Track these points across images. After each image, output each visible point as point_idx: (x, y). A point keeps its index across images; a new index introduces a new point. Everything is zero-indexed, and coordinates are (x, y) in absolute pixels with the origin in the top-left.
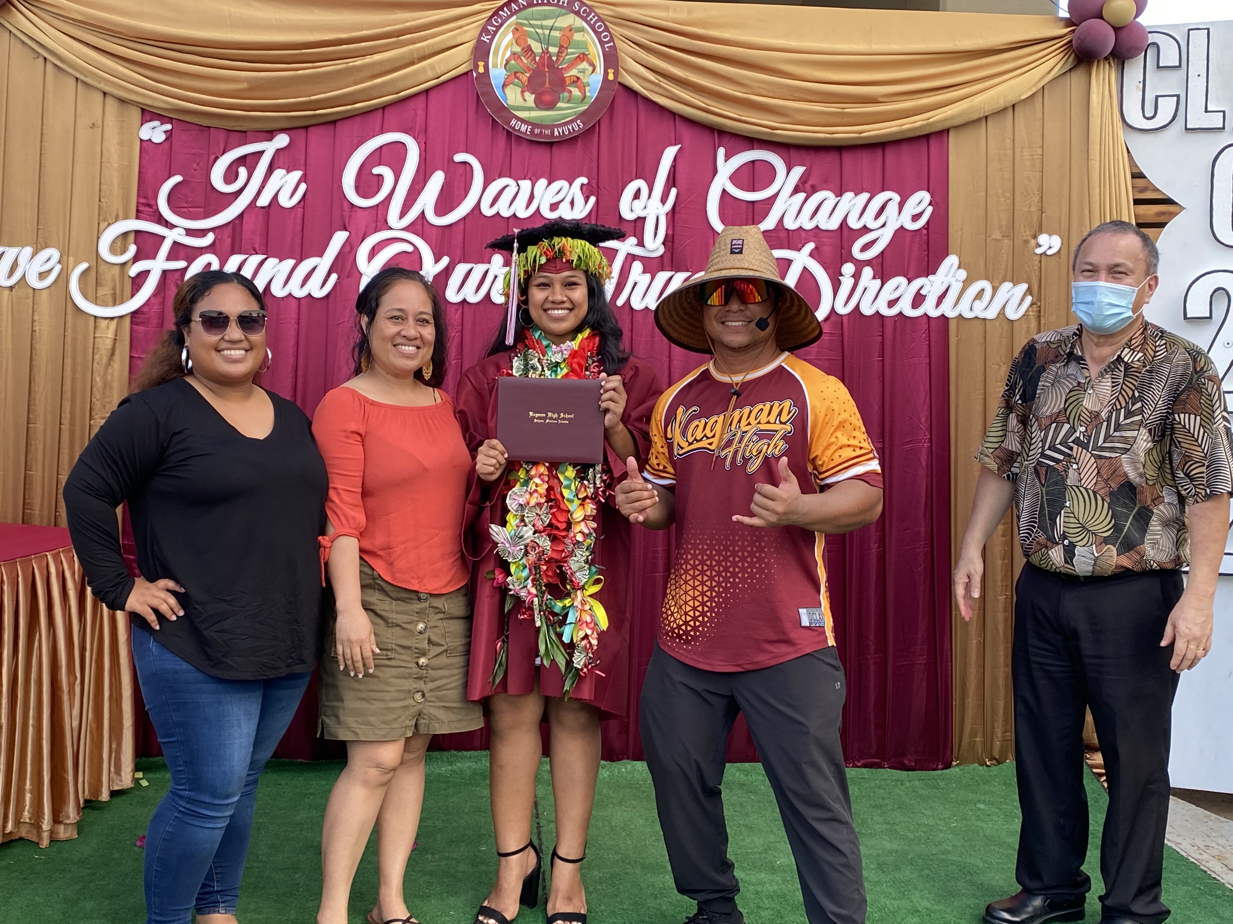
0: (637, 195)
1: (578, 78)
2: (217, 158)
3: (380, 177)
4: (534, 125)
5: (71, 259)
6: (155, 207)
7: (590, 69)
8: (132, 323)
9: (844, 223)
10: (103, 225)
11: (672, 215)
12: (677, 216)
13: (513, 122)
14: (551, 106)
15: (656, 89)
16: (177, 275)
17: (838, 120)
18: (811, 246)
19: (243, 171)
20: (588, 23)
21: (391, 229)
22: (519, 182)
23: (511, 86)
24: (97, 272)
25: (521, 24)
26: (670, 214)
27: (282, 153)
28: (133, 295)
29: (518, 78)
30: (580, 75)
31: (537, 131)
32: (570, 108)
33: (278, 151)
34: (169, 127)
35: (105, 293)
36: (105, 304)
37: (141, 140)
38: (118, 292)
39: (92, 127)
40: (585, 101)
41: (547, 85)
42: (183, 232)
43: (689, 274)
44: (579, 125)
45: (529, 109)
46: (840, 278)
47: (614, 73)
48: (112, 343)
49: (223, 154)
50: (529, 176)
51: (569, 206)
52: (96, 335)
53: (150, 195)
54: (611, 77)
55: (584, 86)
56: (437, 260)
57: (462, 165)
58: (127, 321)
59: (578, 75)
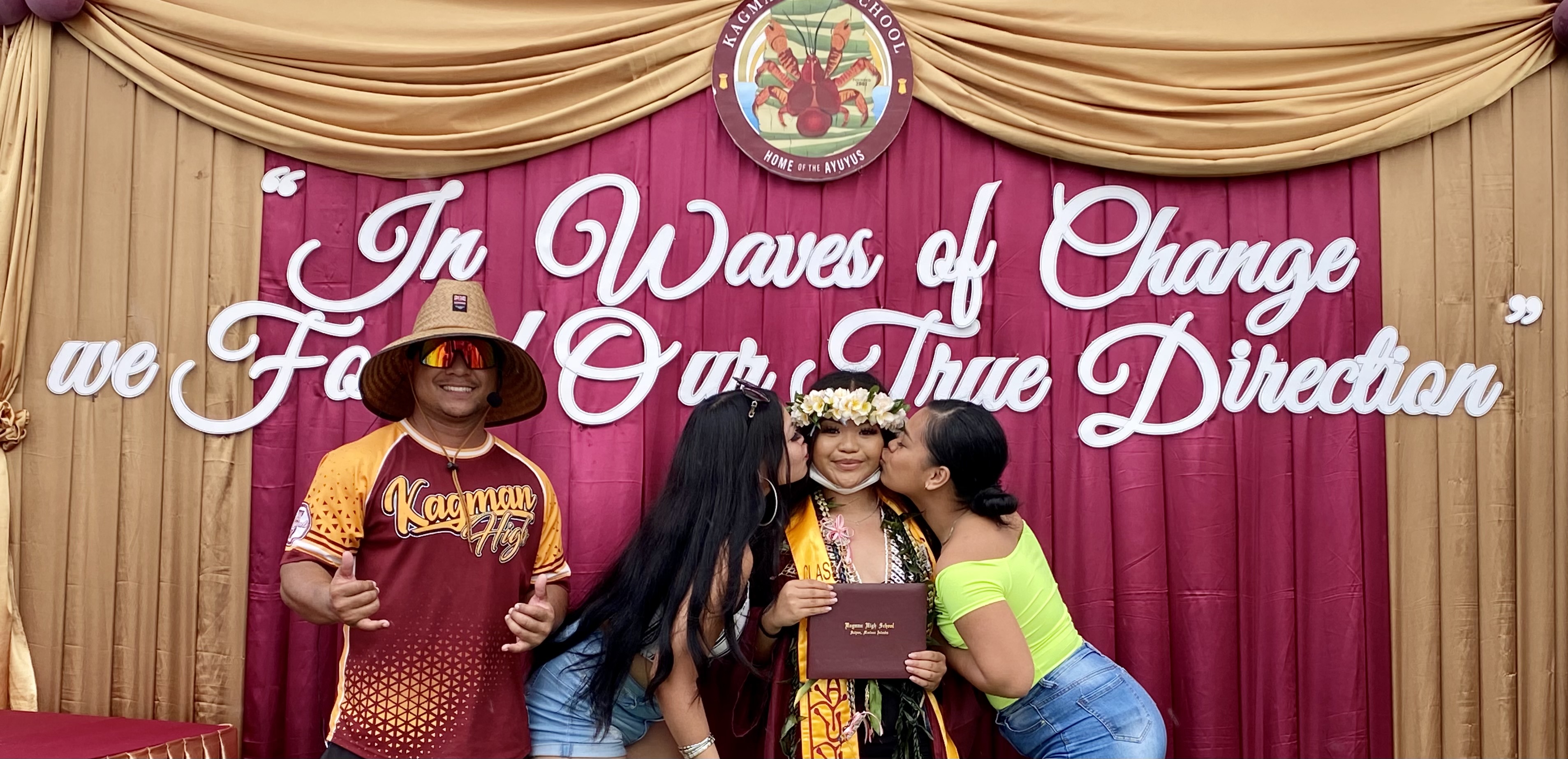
0: (941, 252)
1: (857, 93)
2: (366, 216)
3: (587, 234)
4: (797, 159)
5: (172, 356)
6: (284, 284)
7: (874, 79)
8: (254, 442)
9: (1234, 285)
10: (214, 309)
11: (990, 278)
12: (999, 279)
13: (768, 155)
14: (820, 132)
15: (966, 105)
16: (316, 376)
17: (1223, 141)
18: (1188, 317)
19: (401, 233)
20: (870, 16)
21: (602, 305)
22: (778, 238)
23: (765, 105)
24: (206, 373)
25: (778, 21)
26: (988, 275)
27: (453, 206)
28: (255, 404)
29: (774, 95)
30: (860, 89)
31: (801, 167)
32: (846, 134)
33: (449, 203)
34: (300, 174)
35: (218, 401)
36: (218, 417)
37: (264, 193)
38: (234, 400)
39: (198, 178)
40: (867, 124)
41: (814, 103)
42: (322, 317)
43: (1016, 359)
44: (858, 157)
45: (790, 137)
46: (1230, 361)
47: (906, 84)
48: (227, 470)
49: (375, 210)
50: (792, 228)
51: (847, 269)
52: (207, 459)
53: (277, 268)
54: (902, 90)
55: (866, 103)
56: (664, 348)
57: (699, 217)
58: (248, 439)
59: (858, 88)
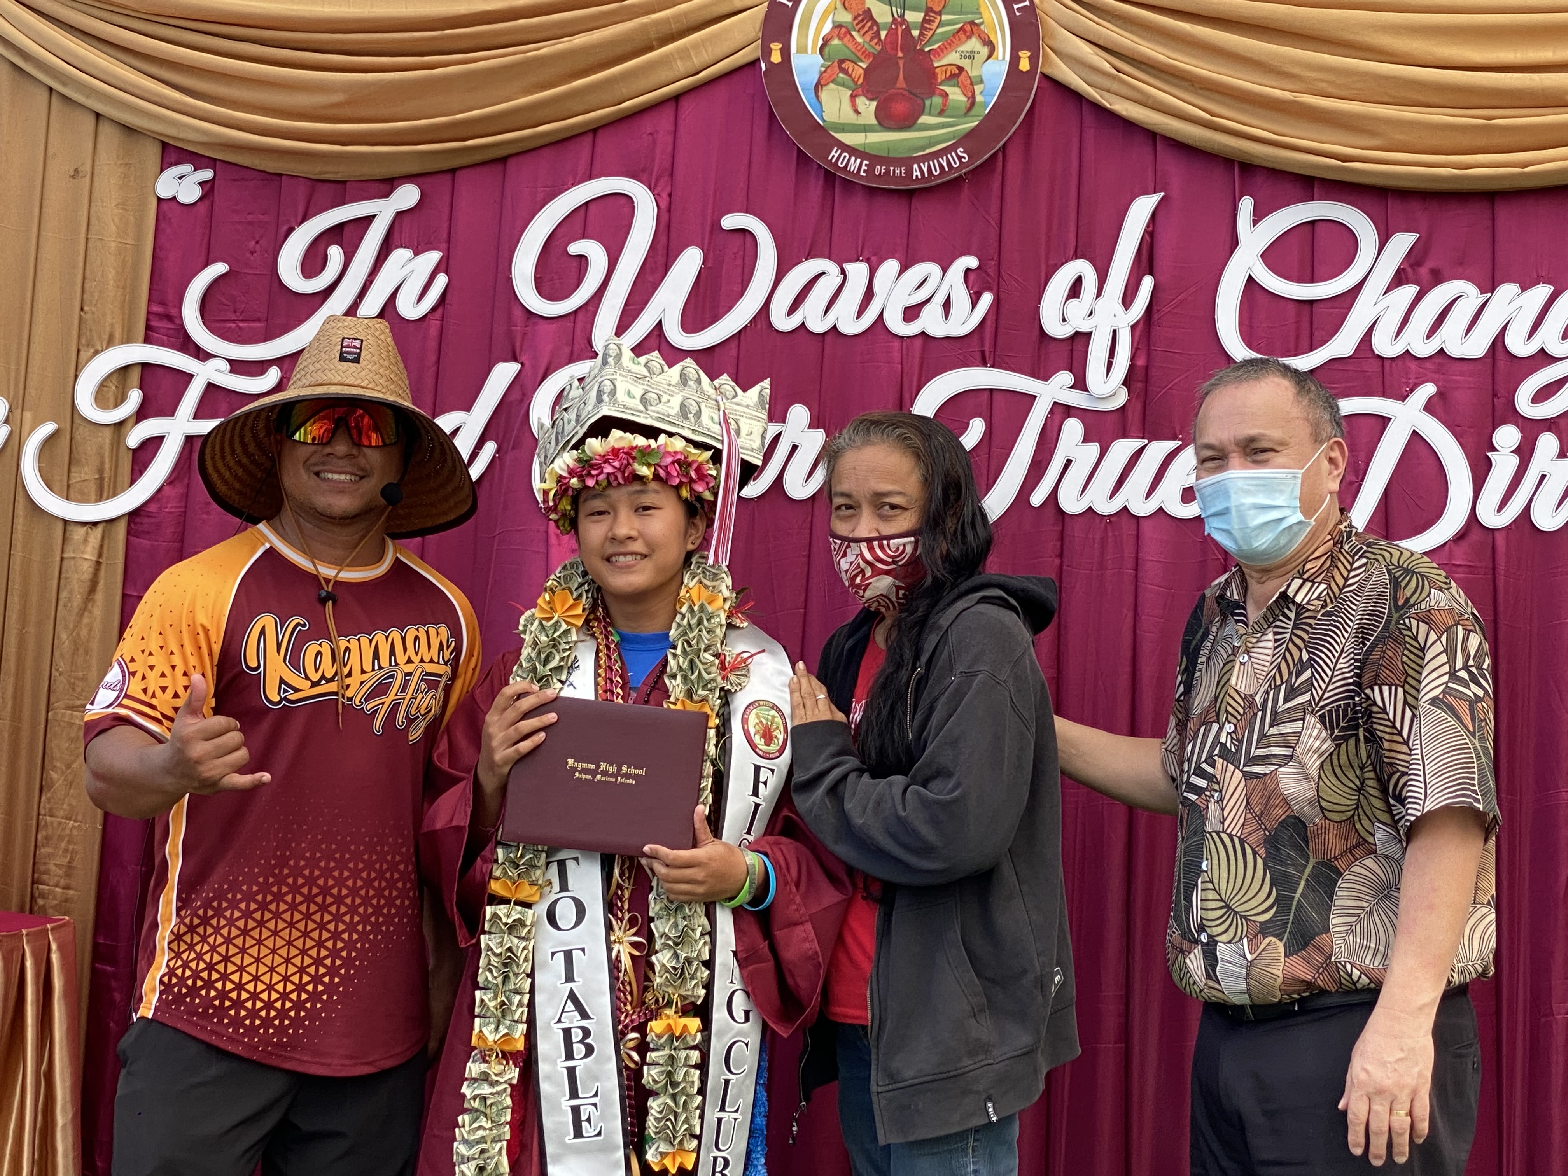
0: (1075, 290)
1: (961, 69)
2: (291, 230)
3: (582, 259)
4: (874, 159)
5: (28, 415)
6: (177, 321)
7: (985, 51)
8: (129, 533)
9: (1499, 344)
10: (85, 354)
11: (1144, 328)
12: (1156, 330)
13: (834, 153)
14: (907, 122)
15: (1115, 87)
17: (1481, 142)
18: (1428, 390)
19: (335, 253)
22: (847, 266)
23: (832, 85)
24: (71, 439)
26: (1141, 326)
27: (406, 219)
28: (133, 482)
29: (845, 71)
30: (965, 63)
31: (879, 170)
32: (943, 126)
33: (399, 214)
34: (207, 174)
35: (84, 477)
36: (83, 499)
37: (159, 199)
38: (106, 475)
39: (73, 177)
40: (973, 112)
41: (901, 83)
42: (226, 366)
43: (1176, 444)
44: (960, 158)
45: (865, 129)
46: (1489, 454)
47: (1030, 58)
48: (91, 570)
49: (301, 223)
50: (866, 254)
51: (941, 311)
52: (65, 555)
53: (171, 297)
54: (1024, 65)
55: (972, 84)
57: (738, 237)
58: (121, 529)
59: (961, 63)
